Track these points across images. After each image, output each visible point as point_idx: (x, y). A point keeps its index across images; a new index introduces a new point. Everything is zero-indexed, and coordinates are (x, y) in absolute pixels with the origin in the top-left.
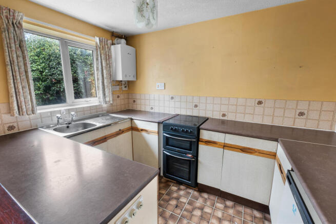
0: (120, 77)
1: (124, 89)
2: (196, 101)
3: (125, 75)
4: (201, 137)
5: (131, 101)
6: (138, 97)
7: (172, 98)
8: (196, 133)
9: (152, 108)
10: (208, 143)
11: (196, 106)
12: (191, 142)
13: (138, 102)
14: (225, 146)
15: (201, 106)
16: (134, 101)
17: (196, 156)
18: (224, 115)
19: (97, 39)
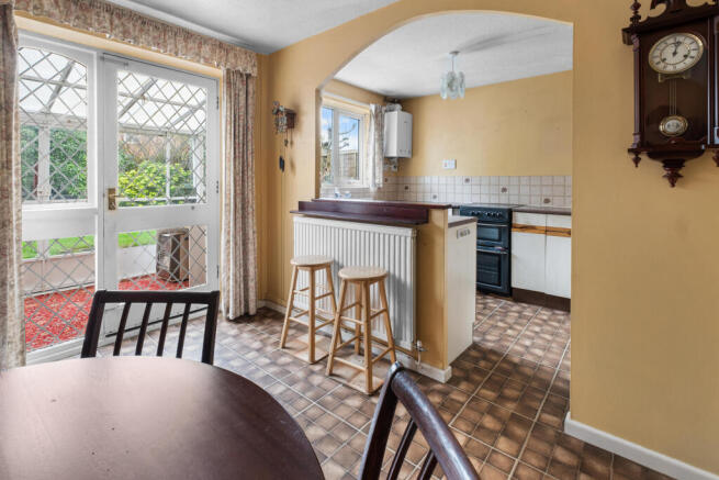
0: (394, 153)
1: (393, 169)
2: (504, 183)
3: (400, 150)
4: (513, 222)
5: (402, 188)
6: (413, 180)
7: (467, 180)
8: (507, 217)
9: (435, 197)
10: (524, 228)
11: (504, 190)
12: (499, 228)
13: (412, 188)
14: (547, 231)
15: (512, 190)
16: (407, 188)
17: (509, 248)
18: (547, 201)
19: (373, 107)
